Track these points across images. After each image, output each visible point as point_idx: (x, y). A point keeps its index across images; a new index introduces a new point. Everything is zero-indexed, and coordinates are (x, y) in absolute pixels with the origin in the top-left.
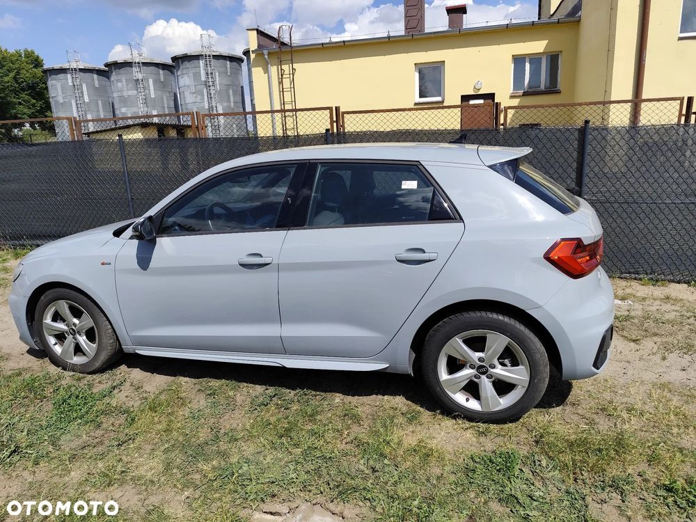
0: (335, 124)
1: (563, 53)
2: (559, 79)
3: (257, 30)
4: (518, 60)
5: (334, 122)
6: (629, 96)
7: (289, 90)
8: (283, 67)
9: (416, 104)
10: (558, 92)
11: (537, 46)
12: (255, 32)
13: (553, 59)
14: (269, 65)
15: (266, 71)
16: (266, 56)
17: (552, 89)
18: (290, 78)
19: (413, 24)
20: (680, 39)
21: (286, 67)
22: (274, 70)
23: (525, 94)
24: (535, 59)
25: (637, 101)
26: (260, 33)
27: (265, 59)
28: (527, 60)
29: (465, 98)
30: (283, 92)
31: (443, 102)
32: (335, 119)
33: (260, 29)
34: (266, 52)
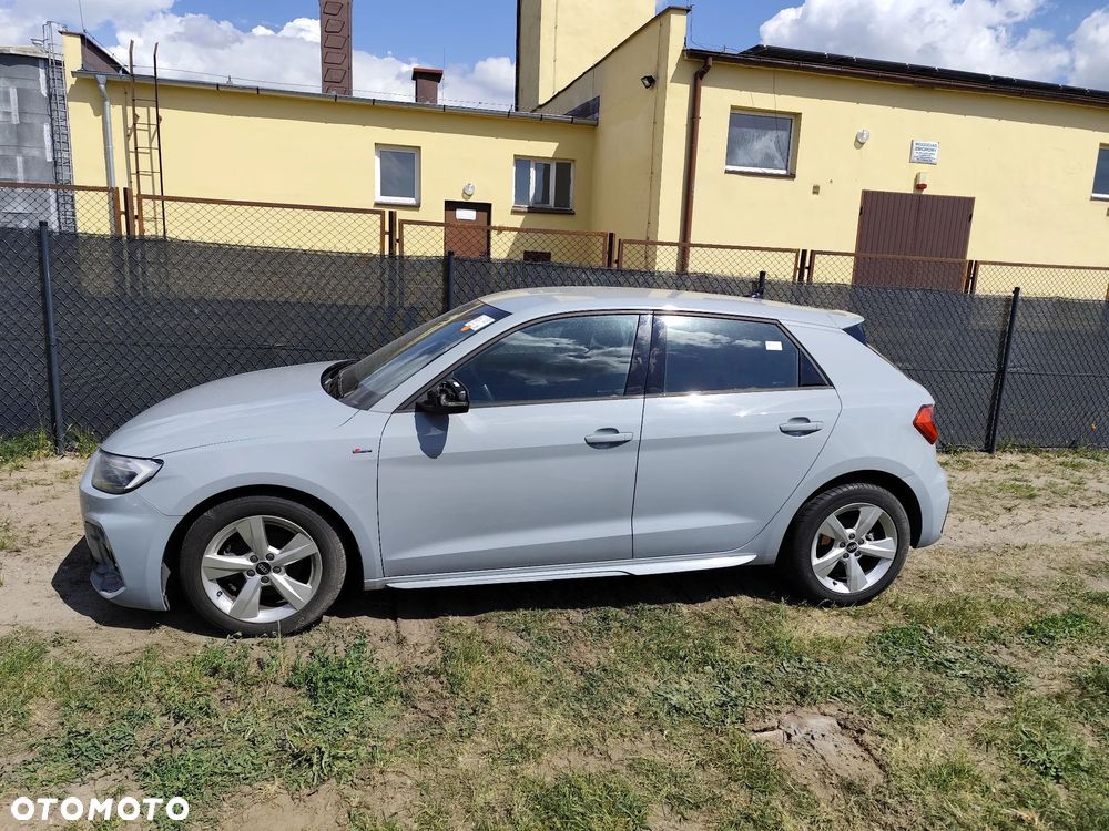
0: (387, 237)
1: (577, 163)
2: (571, 196)
3: (83, 37)
4: (522, 163)
5: (386, 233)
6: (676, 238)
7: (148, 151)
8: (139, 110)
9: (377, 204)
10: (571, 213)
11: (546, 149)
12: (79, 39)
13: (564, 168)
14: (107, 103)
15: (100, 111)
16: (103, 86)
17: (563, 208)
18: (149, 130)
19: (336, 75)
20: (727, 172)
21: (141, 111)
22: (115, 112)
23: (531, 210)
24: (544, 166)
25: (684, 245)
26: (86, 43)
27: (100, 90)
28: (532, 164)
29: (451, 206)
30: (136, 153)
31: (416, 207)
32: (387, 229)
33: (87, 36)
34: (101, 79)
